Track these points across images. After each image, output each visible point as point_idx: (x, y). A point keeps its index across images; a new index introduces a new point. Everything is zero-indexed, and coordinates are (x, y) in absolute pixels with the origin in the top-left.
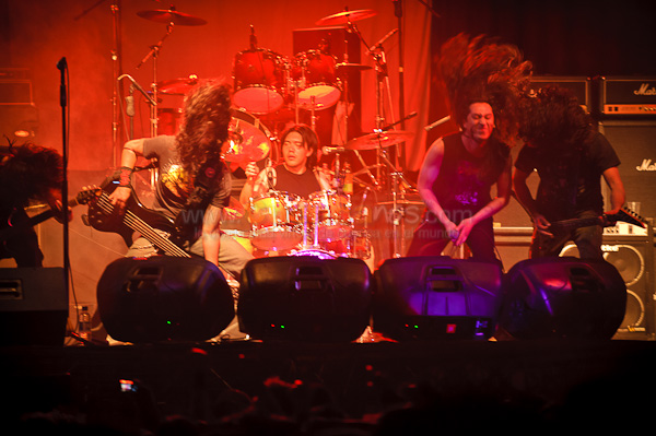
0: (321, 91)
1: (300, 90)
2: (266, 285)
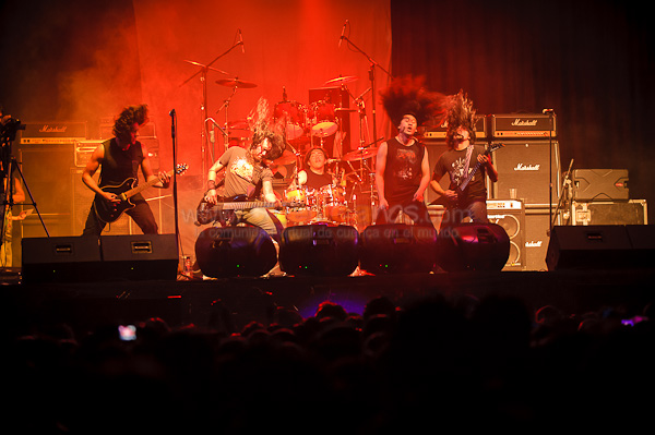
0: (326, 125)
1: (313, 125)
2: (296, 243)
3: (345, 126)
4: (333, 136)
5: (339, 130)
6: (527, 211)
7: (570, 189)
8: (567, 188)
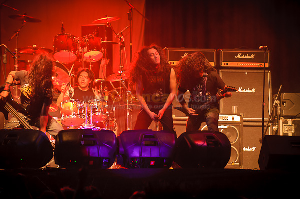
0: (95, 53)
1: (85, 53)
2: (68, 142)
3: (109, 55)
4: (100, 62)
5: (104, 57)
6: (245, 123)
7: (279, 107)
8: (276, 106)
